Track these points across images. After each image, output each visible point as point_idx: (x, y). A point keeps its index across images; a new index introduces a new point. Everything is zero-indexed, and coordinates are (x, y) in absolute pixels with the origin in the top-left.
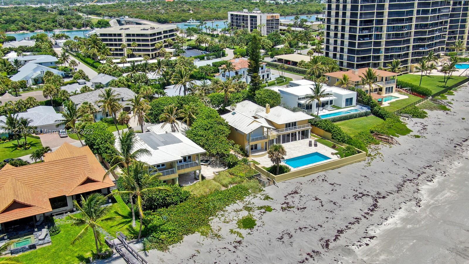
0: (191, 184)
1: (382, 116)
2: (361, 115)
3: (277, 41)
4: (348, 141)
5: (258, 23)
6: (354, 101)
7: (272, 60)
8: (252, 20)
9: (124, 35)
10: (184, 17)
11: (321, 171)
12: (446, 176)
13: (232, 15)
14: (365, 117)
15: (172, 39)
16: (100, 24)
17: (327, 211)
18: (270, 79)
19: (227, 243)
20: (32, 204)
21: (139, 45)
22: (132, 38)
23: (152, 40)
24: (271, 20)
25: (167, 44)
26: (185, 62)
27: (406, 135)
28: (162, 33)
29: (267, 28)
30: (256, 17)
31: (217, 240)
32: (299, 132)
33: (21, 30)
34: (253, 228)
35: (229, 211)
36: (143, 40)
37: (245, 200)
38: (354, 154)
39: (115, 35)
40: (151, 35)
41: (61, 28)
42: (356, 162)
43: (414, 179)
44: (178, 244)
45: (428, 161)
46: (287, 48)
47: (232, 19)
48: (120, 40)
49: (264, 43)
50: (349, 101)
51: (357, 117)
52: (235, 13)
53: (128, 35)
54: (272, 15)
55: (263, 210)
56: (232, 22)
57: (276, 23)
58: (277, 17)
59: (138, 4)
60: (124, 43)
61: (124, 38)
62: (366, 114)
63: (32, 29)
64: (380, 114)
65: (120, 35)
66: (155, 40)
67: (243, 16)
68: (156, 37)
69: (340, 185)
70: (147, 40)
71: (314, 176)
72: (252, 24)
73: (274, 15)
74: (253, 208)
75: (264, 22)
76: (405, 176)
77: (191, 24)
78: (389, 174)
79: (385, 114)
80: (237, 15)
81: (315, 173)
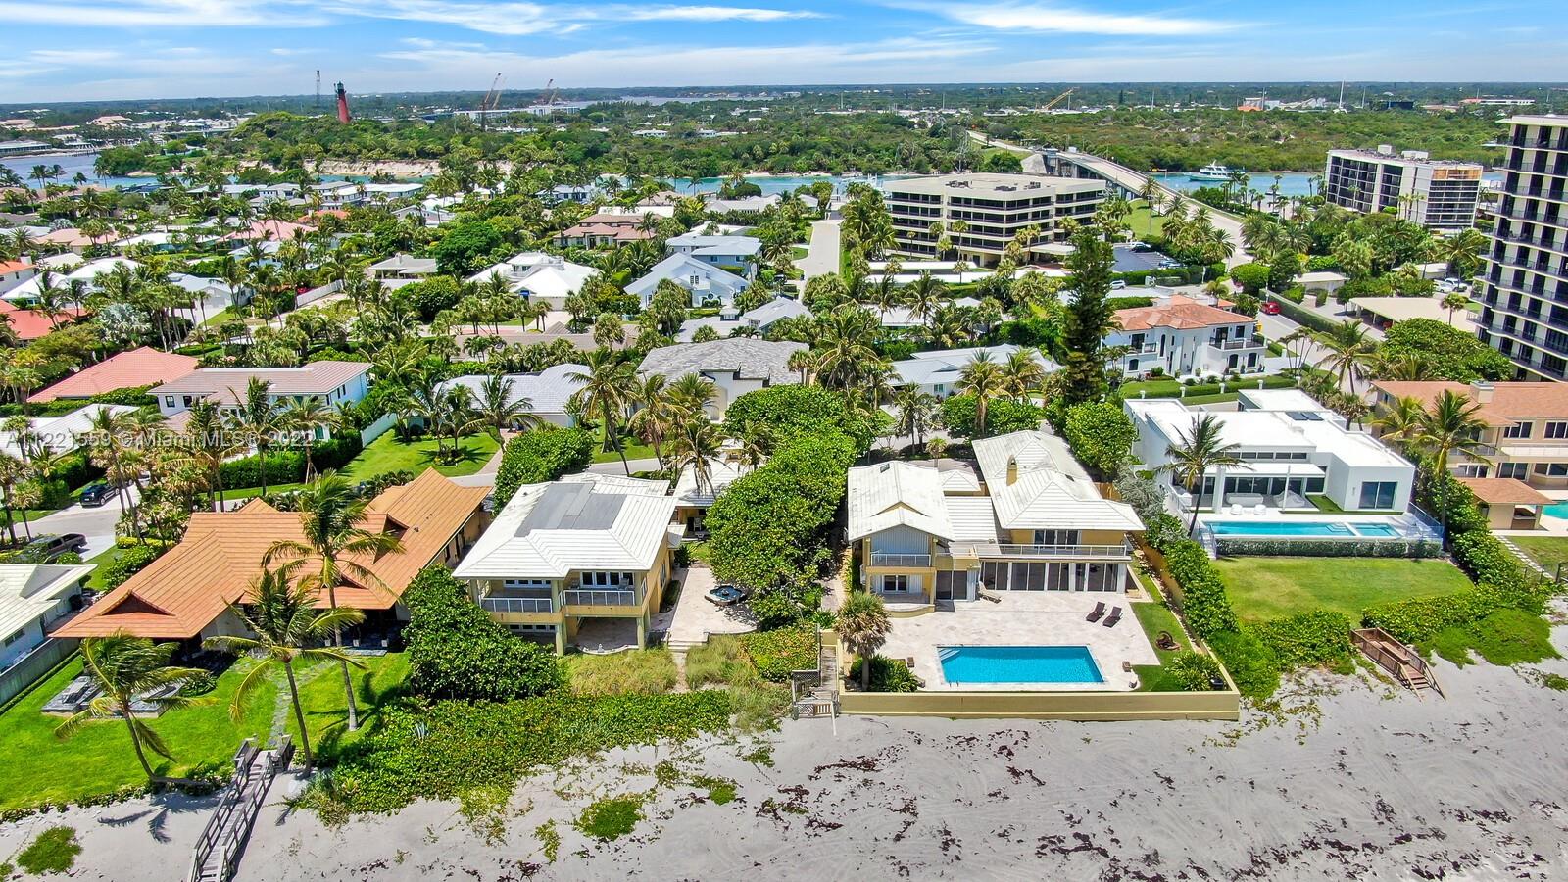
0: (606, 652)
1: (1474, 571)
2: (1393, 551)
3: (1406, 251)
4: (1223, 634)
5: (1405, 189)
6: (1402, 497)
7: (1341, 308)
8: (1387, 180)
9: (945, 199)
10: (1236, 156)
11: (1027, 717)
12: (1527, 875)
13: (1336, 160)
14: (1406, 563)
15: (1076, 220)
16: (996, 164)
17: (891, 861)
18: (1260, 371)
19: (497, 860)
20: (168, 611)
21: (977, 229)
22: (963, 209)
23: (1011, 219)
24: (1449, 183)
25: (1063, 231)
26: (1035, 288)
27: (1508, 665)
28: (1054, 199)
29: (1431, 205)
30: (1399, 171)
31: (483, 841)
32: (1080, 567)
33: (816, 170)
34: (613, 838)
35: (609, 763)
36: (990, 218)
37: (690, 742)
38: (1189, 690)
39: (925, 198)
40: (1012, 205)
41: (903, 170)
42: (1187, 717)
43: (1368, 845)
44: (381, 817)
45: (1505, 793)
46: (1409, 276)
47: (1335, 170)
48: (936, 212)
49: (1344, 254)
50: (1378, 493)
51: (1371, 555)
52: (1344, 155)
53: (956, 201)
54: (1454, 167)
55: (703, 792)
56: (1334, 180)
57: (1464, 194)
58: (1470, 175)
59: (1145, 116)
60: (945, 220)
61: (946, 208)
62: (1418, 552)
63: (838, 169)
64: (1470, 562)
65: (937, 199)
66: (1024, 217)
67: (1366, 165)
68: (1030, 210)
69: (1040, 784)
70: (999, 218)
71: (983, 727)
72: (1385, 190)
73: (1462, 167)
74: (682, 777)
75: (1424, 188)
76: (1337, 825)
77: (1212, 176)
78: (1276, 799)
79: (1485, 568)
80: (1347, 162)
81: (1000, 717)
